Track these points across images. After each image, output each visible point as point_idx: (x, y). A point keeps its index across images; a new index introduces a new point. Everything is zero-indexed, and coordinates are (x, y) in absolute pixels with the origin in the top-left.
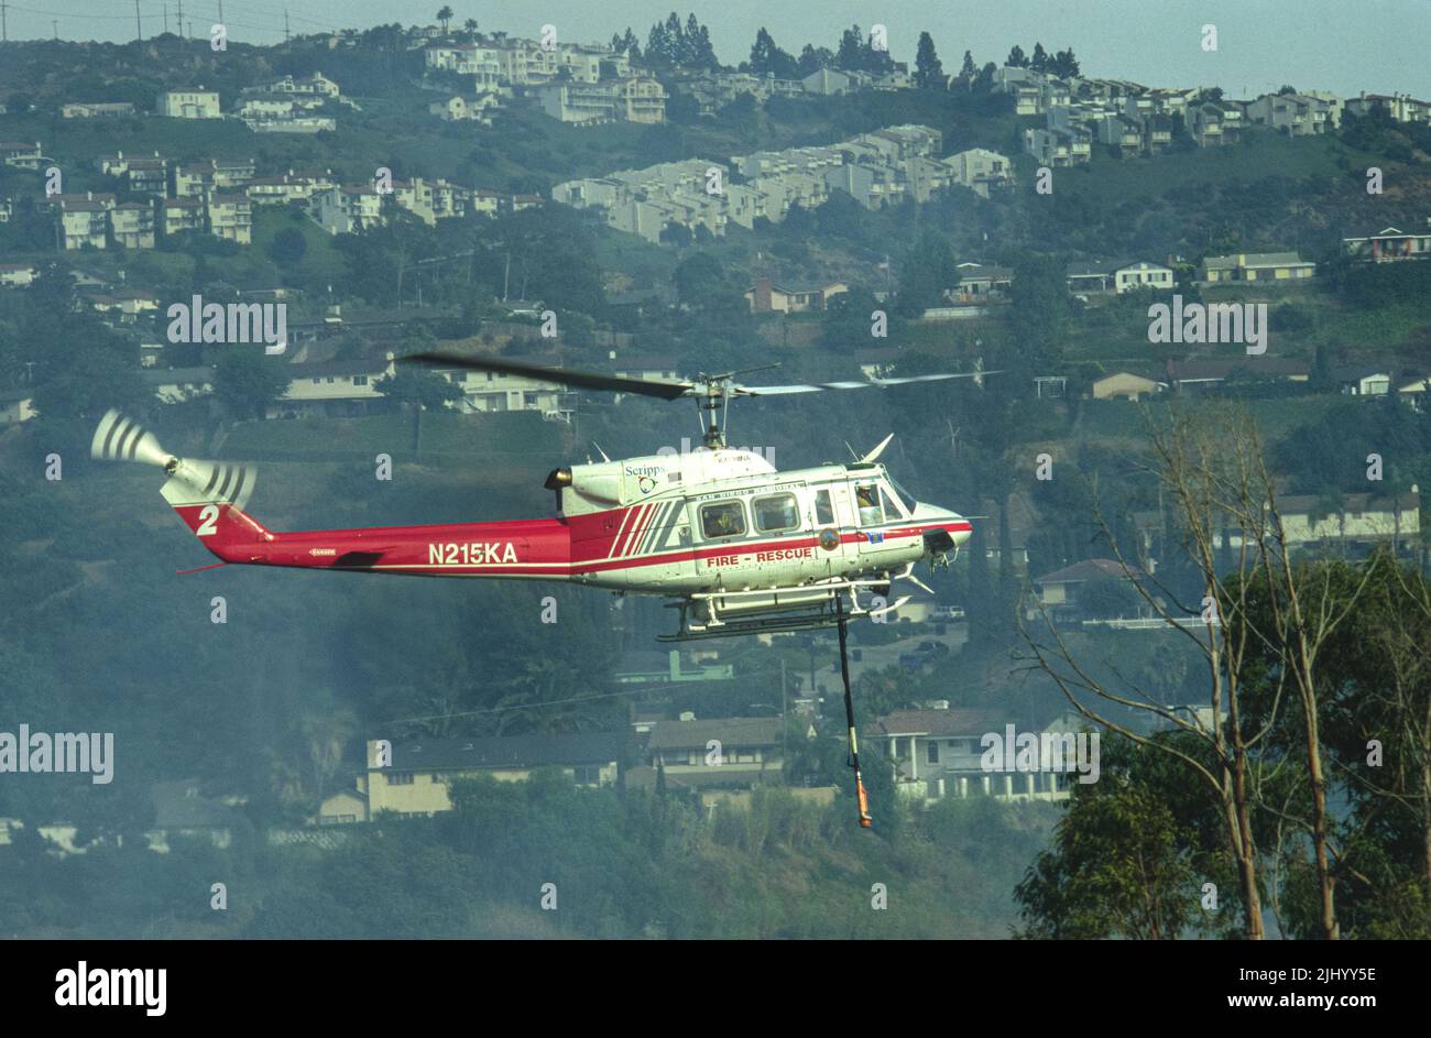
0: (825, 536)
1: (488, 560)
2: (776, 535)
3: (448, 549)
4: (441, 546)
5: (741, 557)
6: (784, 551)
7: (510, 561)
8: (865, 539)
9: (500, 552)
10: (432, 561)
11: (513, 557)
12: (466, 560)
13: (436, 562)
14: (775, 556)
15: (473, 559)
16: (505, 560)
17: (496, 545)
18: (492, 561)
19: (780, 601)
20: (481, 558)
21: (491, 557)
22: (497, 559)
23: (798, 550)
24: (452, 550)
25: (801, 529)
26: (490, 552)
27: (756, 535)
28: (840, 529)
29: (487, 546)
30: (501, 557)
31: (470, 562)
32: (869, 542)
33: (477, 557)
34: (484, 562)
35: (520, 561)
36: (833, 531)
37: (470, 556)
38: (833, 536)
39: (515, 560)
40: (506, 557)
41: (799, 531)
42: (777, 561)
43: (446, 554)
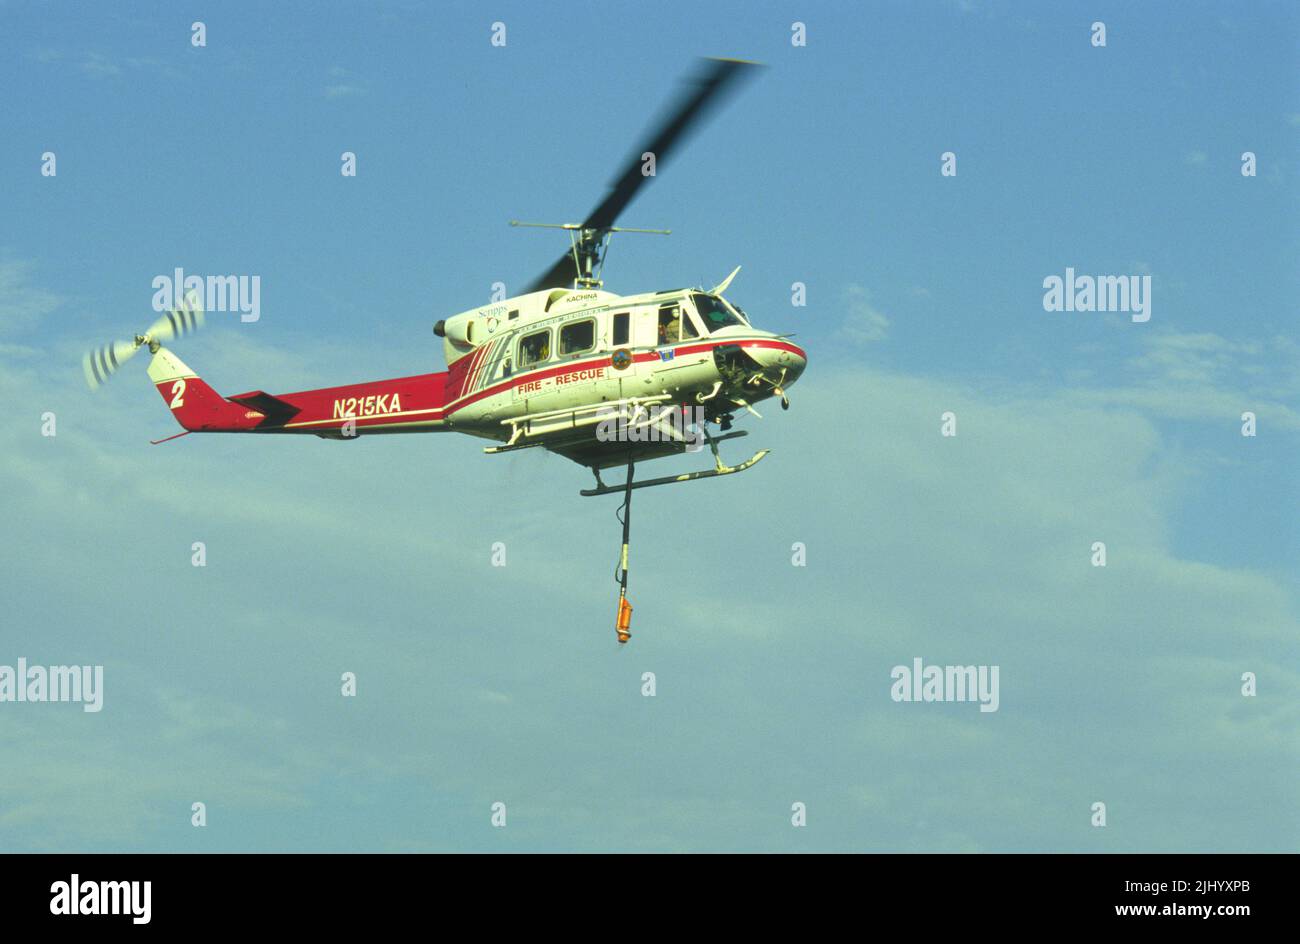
0: (618, 356)
1: (378, 411)
2: (574, 358)
3: (348, 403)
4: (344, 401)
5: (543, 382)
6: (579, 373)
7: (395, 410)
8: (657, 358)
9: (388, 403)
10: (335, 416)
11: (398, 407)
12: (361, 413)
13: (338, 416)
14: (571, 378)
15: (366, 411)
16: (391, 410)
17: (387, 396)
18: (381, 412)
19: (579, 422)
20: (373, 408)
21: (381, 408)
22: (385, 410)
23: (591, 371)
24: (352, 403)
25: (597, 351)
26: (380, 403)
27: (558, 359)
28: (634, 349)
29: (379, 397)
30: (388, 407)
31: (364, 414)
32: (661, 361)
33: (369, 409)
34: (374, 413)
35: (403, 409)
36: (626, 351)
37: (365, 408)
38: (625, 356)
39: (399, 409)
40: (393, 406)
41: (594, 352)
42: (572, 383)
43: (347, 408)
